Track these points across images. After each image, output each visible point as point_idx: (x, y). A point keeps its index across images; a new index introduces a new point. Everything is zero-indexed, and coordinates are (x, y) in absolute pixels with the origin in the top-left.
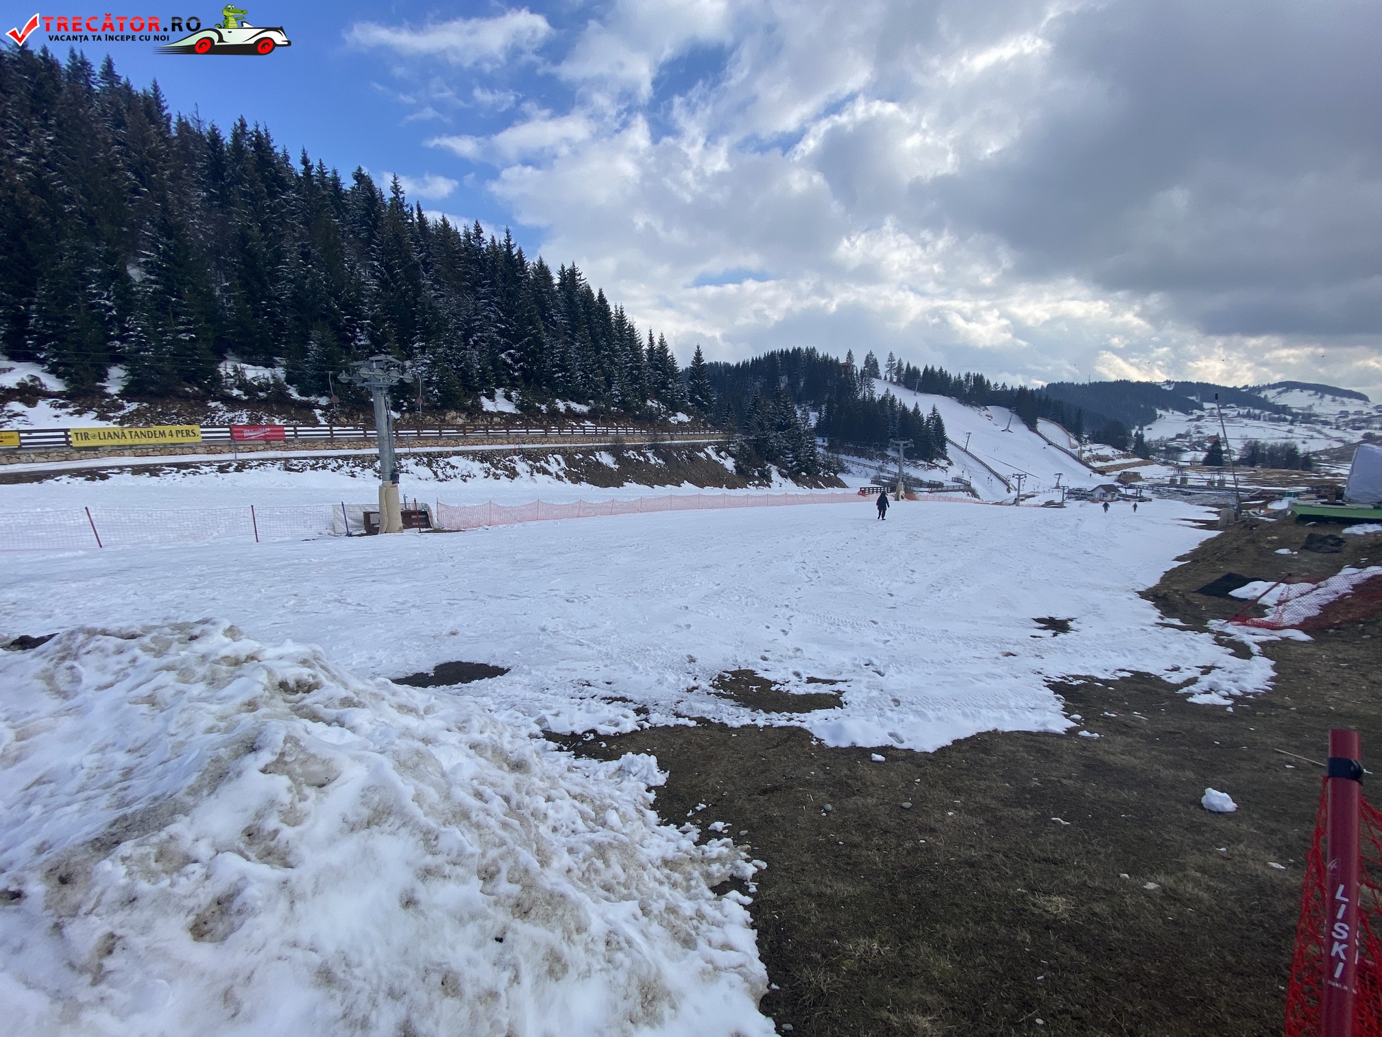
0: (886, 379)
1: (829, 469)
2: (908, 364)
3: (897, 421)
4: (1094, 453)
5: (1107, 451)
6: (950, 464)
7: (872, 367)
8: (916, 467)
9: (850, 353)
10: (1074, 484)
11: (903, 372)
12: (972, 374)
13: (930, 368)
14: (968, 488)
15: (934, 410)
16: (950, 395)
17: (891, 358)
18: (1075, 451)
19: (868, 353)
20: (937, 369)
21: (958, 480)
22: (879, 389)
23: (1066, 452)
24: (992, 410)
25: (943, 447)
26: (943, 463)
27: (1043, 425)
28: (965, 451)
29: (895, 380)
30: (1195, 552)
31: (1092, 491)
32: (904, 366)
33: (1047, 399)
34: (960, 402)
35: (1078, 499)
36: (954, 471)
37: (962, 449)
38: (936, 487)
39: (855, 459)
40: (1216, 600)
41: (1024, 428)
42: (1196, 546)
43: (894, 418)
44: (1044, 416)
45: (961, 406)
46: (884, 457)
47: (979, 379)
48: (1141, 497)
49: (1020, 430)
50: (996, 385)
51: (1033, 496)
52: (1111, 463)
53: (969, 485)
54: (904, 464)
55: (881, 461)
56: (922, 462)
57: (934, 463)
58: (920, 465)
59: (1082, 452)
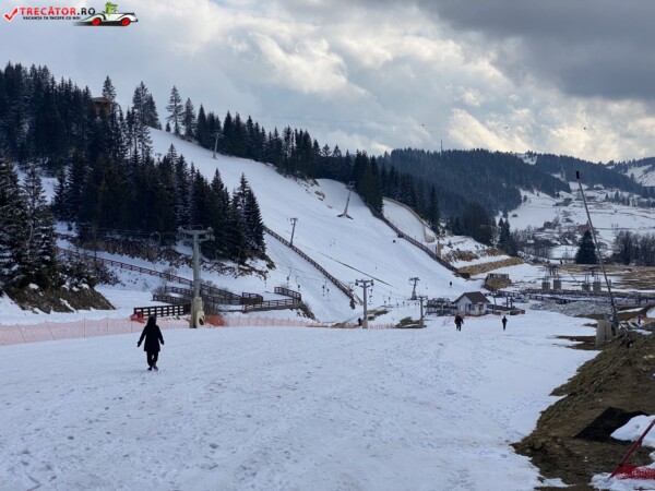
0: (168, 129)
1: (80, 276)
2: (202, 110)
3: (189, 198)
4: (455, 248)
5: (469, 245)
6: (271, 266)
7: (145, 109)
8: (222, 270)
9: (108, 83)
10: (434, 293)
11: (195, 120)
12: (293, 130)
13: (233, 116)
14: (297, 304)
15: (243, 182)
16: (264, 161)
17: (175, 98)
18: (432, 246)
19: (138, 85)
20: (244, 120)
21: (283, 291)
22: (160, 145)
23: (421, 246)
24: (324, 184)
25: (259, 240)
26: (261, 265)
27: (392, 209)
28: (291, 246)
29: (183, 132)
30: (573, 381)
31: (457, 301)
32: (196, 112)
33: (392, 172)
34: (280, 171)
35: (440, 314)
36: (277, 278)
37: (286, 243)
38: (252, 302)
39: (126, 259)
40: (599, 446)
41: (366, 212)
42: (573, 373)
43: (184, 193)
44: (391, 196)
45: (281, 177)
46: (172, 256)
47: (303, 139)
48: (512, 308)
49: (362, 214)
50: (326, 148)
51: (385, 312)
52: (475, 262)
53: (300, 299)
54: (205, 267)
55: (168, 263)
56: (229, 264)
57: (247, 265)
58: (227, 268)
59: (440, 247)
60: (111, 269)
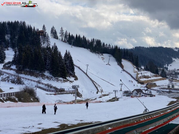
4: (143, 75)
6: (76, 79)
7: (54, 33)
9: (44, 26)
11: (68, 37)
16: (87, 48)
17: (62, 30)
19: (52, 27)
23: (131, 75)
28: (86, 74)
29: (63, 40)
31: (133, 92)
32: (68, 34)
35: (127, 96)
44: (125, 59)
47: (99, 42)
48: (151, 94)
50: (107, 45)
54: (52, 79)
55: (41, 78)
56: (61, 79)
57: (67, 79)
58: (60, 80)
59: (138, 74)
60: (22, 80)
